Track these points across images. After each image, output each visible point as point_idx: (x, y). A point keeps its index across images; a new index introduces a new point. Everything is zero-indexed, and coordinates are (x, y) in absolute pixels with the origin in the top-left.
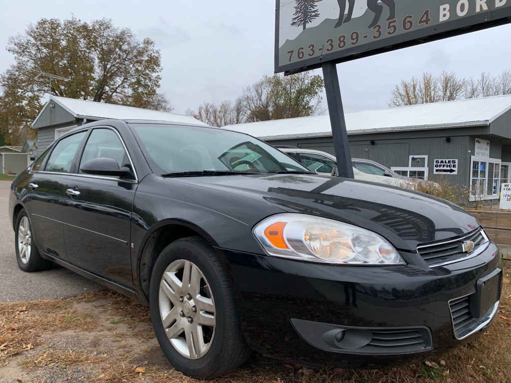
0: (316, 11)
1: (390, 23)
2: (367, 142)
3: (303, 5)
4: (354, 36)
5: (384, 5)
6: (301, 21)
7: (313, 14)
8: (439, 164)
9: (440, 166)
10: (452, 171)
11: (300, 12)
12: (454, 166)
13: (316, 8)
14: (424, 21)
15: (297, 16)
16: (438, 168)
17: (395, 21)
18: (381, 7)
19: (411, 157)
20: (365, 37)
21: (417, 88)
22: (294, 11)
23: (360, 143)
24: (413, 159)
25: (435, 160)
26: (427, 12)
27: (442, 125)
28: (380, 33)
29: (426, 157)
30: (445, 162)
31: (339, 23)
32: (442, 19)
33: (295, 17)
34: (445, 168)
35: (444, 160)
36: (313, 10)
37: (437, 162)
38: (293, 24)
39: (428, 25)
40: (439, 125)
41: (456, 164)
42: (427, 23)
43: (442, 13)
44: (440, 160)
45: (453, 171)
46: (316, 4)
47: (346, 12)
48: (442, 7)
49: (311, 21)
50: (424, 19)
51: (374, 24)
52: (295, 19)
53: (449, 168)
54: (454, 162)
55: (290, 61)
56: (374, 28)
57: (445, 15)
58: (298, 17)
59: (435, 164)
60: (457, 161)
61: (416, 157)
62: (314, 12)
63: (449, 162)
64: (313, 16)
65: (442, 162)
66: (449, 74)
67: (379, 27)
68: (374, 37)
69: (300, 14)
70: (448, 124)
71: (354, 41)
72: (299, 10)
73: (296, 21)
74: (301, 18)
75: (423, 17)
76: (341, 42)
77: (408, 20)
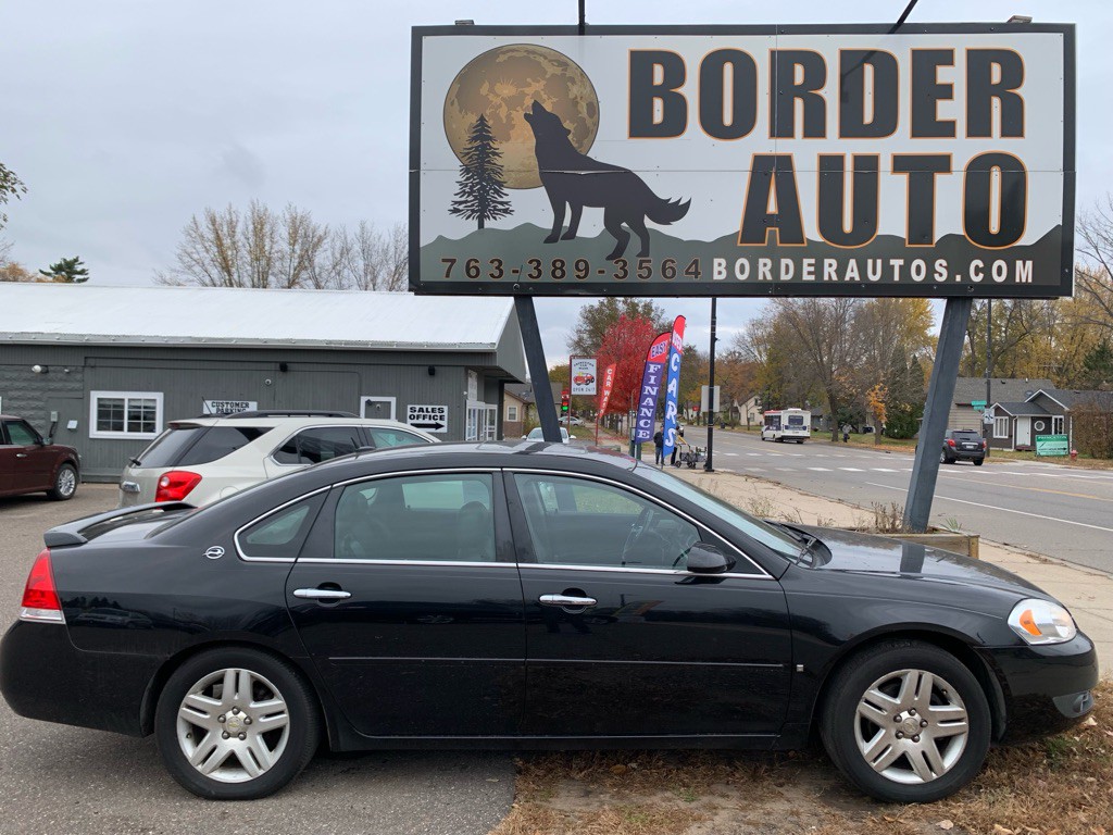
0: (507, 203)
1: (641, 262)
2: (269, 365)
3: (477, 184)
4: (582, 266)
5: (631, 232)
6: (473, 211)
7: (500, 207)
8: (416, 414)
9: (418, 417)
10: (438, 426)
11: (470, 194)
12: (442, 418)
13: (505, 199)
14: (691, 273)
15: (463, 199)
16: (415, 421)
17: (650, 261)
18: (627, 236)
19: (364, 399)
20: (600, 272)
21: (239, 230)
22: (457, 188)
23: (253, 366)
24: (369, 403)
25: (409, 407)
26: (696, 262)
27: (421, 344)
28: (626, 273)
29: (393, 400)
30: (427, 411)
31: (553, 237)
32: (716, 277)
33: (457, 199)
34: (427, 421)
35: (424, 407)
36: (500, 199)
37: (413, 410)
38: (455, 211)
39: (698, 280)
40: (416, 344)
41: (445, 414)
42: (696, 277)
43: (716, 269)
44: (417, 407)
45: (441, 426)
46: (505, 191)
47: (567, 222)
48: (716, 261)
49: (495, 218)
50: (693, 269)
51: (616, 255)
52: (460, 203)
53: (433, 422)
54: (441, 410)
55: (447, 276)
56: (616, 263)
57: (720, 273)
58: (466, 202)
59: (409, 413)
60: (446, 408)
61: (373, 399)
62: (502, 203)
63: (433, 410)
64: (499, 210)
65: (421, 410)
66: (300, 212)
67: (625, 263)
68: (617, 276)
69: (471, 198)
70: (432, 345)
71: (582, 274)
72: (467, 190)
73: (461, 207)
74: (473, 205)
75: (691, 266)
76: (556, 268)
77: (669, 264)
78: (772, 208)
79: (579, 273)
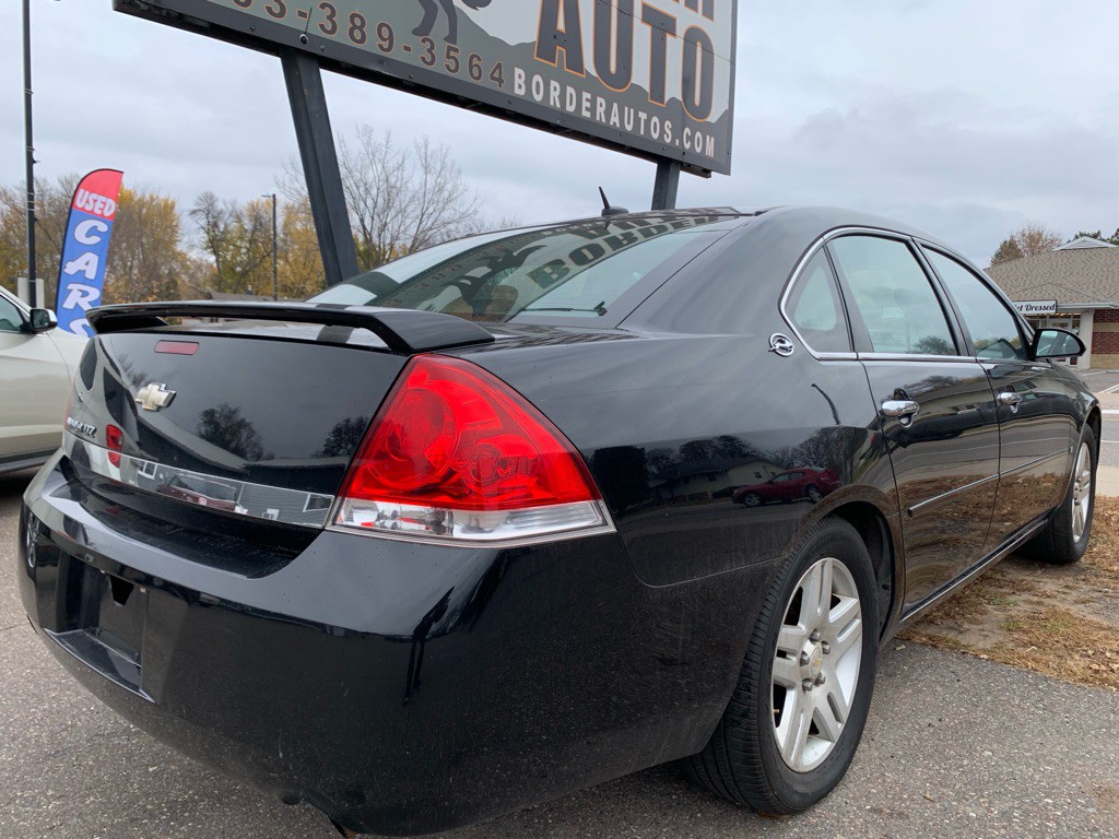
1: (449, 49)
4: (385, 32)
14: (496, 79)
17: (457, 51)
18: (435, 8)
26: (499, 66)
28: (433, 58)
32: (517, 91)
39: (501, 90)
42: (500, 86)
48: (517, 71)
50: (497, 74)
51: (423, 30)
56: (423, 41)
57: (520, 87)
67: (432, 45)
68: (423, 60)
71: (385, 44)
75: (495, 70)
76: (355, 27)
77: (475, 61)
78: (561, 26)
79: (382, 42)
